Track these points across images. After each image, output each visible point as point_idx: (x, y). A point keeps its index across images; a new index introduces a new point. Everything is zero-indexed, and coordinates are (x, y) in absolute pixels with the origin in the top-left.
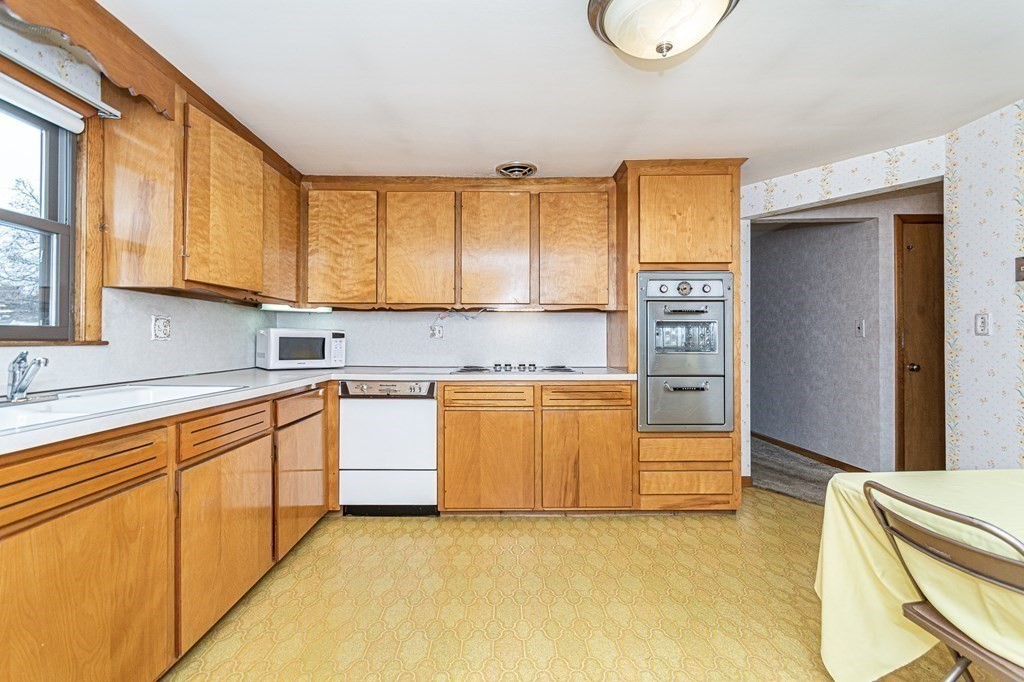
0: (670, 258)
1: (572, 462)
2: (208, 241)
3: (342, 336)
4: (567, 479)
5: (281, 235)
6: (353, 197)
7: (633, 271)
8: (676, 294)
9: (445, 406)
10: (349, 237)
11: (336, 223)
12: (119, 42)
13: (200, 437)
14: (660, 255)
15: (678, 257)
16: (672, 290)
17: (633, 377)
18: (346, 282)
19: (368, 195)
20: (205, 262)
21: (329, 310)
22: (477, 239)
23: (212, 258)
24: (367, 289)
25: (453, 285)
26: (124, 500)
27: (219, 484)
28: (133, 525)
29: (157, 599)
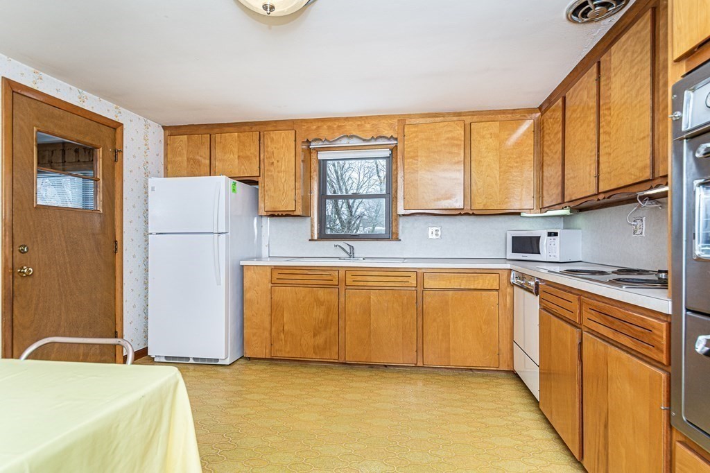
1: (603, 420)
2: (416, 188)
3: (556, 234)
6: (553, 111)
10: (552, 147)
18: (551, 188)
19: (559, 104)
22: (609, 109)
23: (420, 196)
24: (558, 191)
25: (594, 173)
26: (318, 290)
27: (369, 302)
28: (322, 300)
29: (332, 331)
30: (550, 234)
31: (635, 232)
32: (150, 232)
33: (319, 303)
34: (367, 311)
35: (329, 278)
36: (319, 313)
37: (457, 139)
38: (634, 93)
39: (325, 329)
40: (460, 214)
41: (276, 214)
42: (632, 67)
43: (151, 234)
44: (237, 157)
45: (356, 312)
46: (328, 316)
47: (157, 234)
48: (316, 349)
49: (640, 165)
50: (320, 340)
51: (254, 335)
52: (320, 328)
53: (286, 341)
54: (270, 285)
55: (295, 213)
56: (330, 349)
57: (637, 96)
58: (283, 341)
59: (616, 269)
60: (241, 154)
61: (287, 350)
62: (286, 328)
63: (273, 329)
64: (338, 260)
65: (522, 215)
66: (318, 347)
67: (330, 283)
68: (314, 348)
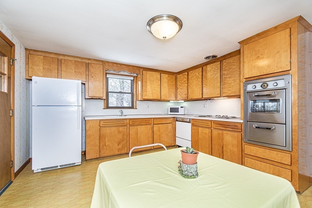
0: (256, 74)
1: (221, 147)
2: (147, 92)
3: (183, 107)
4: (220, 152)
5: (168, 87)
6: (184, 75)
7: (242, 82)
8: (261, 88)
9: (193, 125)
10: (183, 84)
11: (181, 82)
12: (130, 67)
13: (133, 122)
14: (252, 74)
15: (260, 73)
16: (259, 87)
17: (242, 121)
18: (182, 95)
19: (185, 74)
20: (146, 95)
21: (183, 101)
22: (207, 79)
23: (148, 95)
24: (186, 96)
25: (201, 93)
26: (119, 128)
27: (137, 130)
28: (121, 131)
29: (125, 142)
30: (181, 107)
31: (204, 107)
32: (33, 105)
33: (119, 132)
34: (137, 133)
35: (124, 123)
36: (120, 136)
37: (158, 78)
38: (215, 78)
39: (122, 142)
40: (158, 101)
41: (94, 98)
42: (214, 72)
43: (34, 106)
44: (74, 71)
45: (133, 134)
46: (123, 137)
47: (38, 106)
48: (119, 150)
49: (217, 93)
50: (120, 146)
51: (91, 149)
52: (120, 142)
53: (106, 149)
54: (100, 127)
55: (103, 98)
56: (124, 149)
57: (216, 78)
58: (105, 150)
59: (199, 116)
60: (76, 70)
61: (107, 152)
62: (107, 144)
63: (101, 145)
64: (117, 116)
65: (170, 101)
66: (120, 149)
67: (124, 124)
68: (118, 150)
